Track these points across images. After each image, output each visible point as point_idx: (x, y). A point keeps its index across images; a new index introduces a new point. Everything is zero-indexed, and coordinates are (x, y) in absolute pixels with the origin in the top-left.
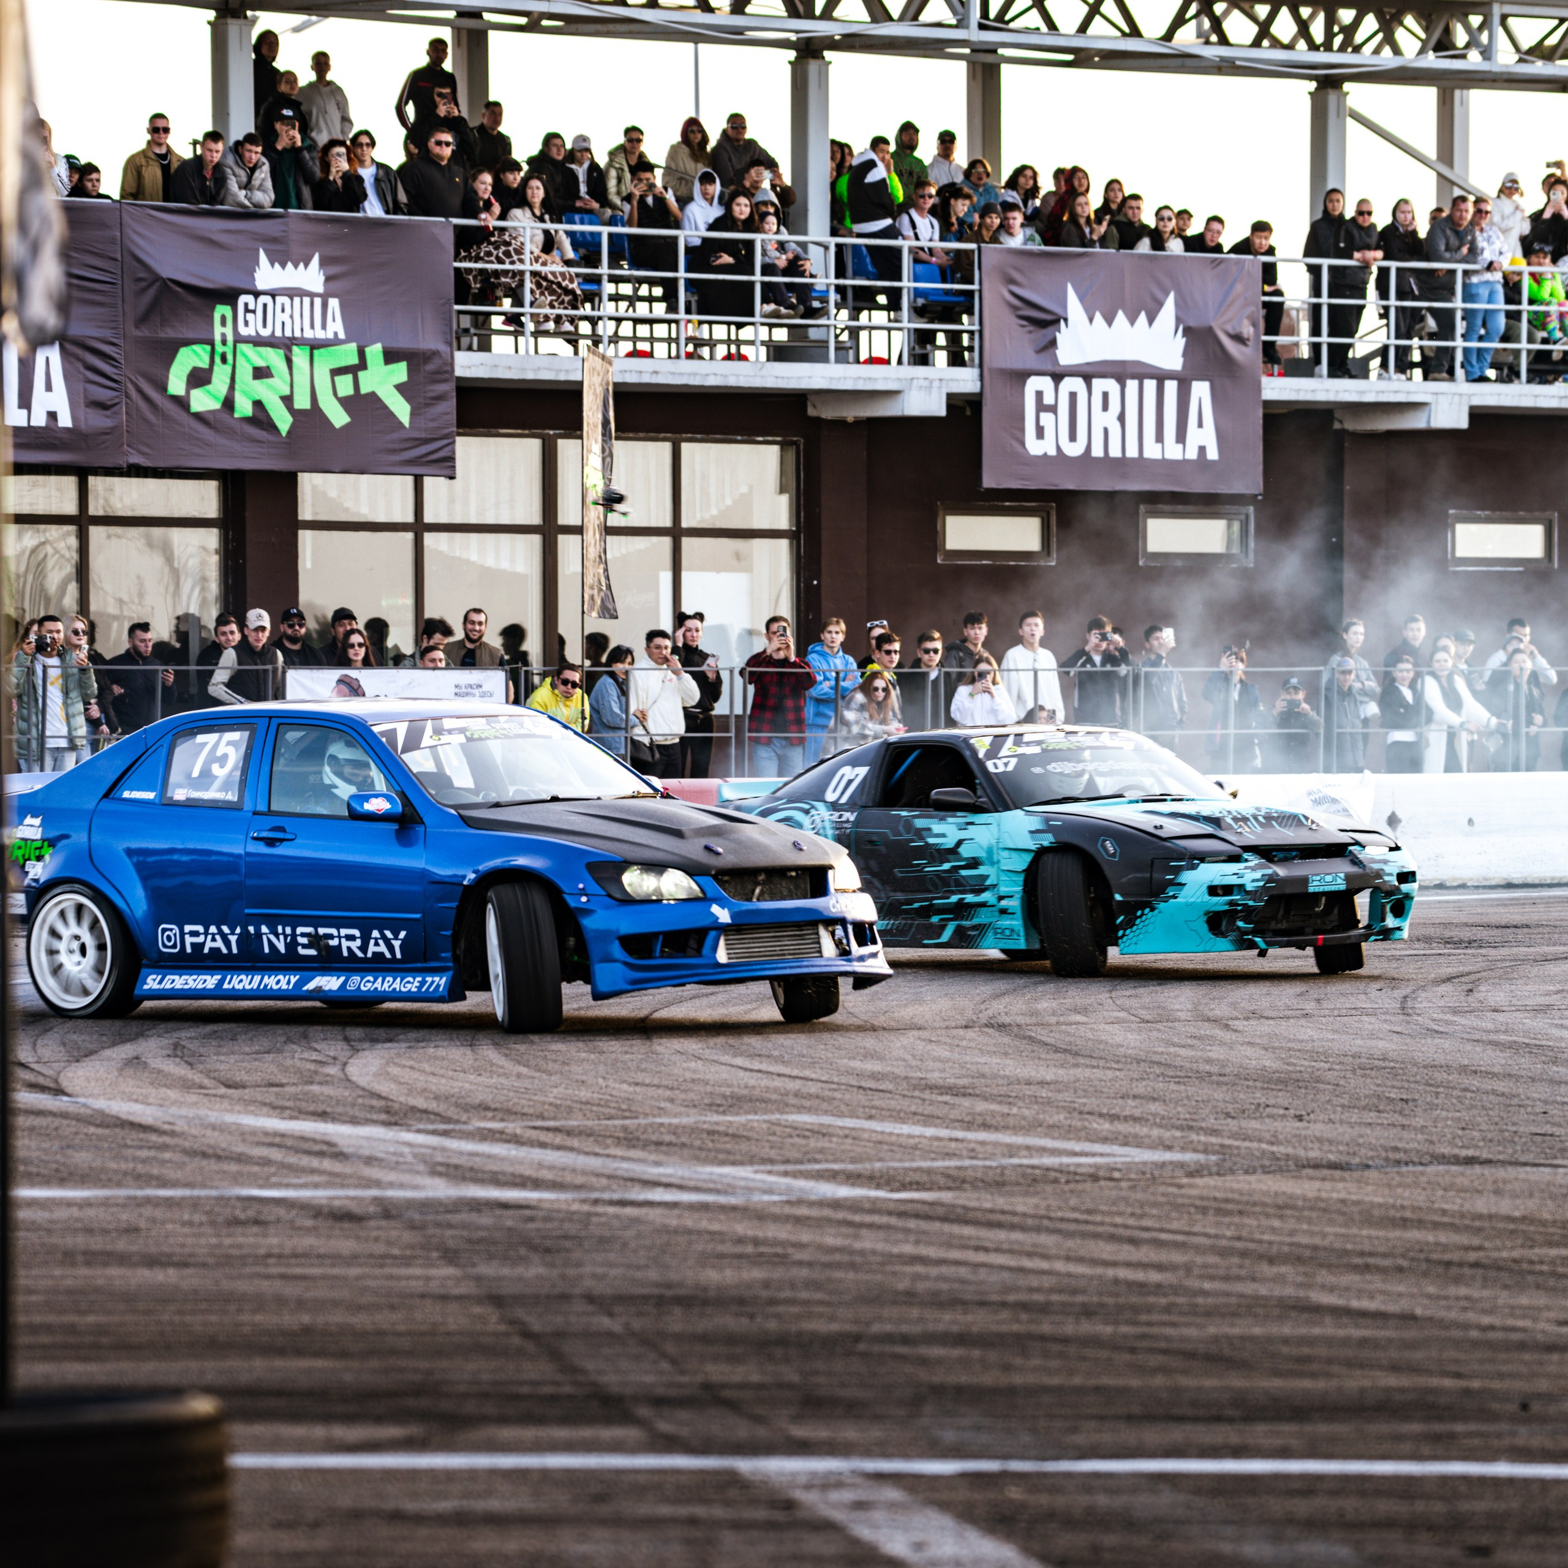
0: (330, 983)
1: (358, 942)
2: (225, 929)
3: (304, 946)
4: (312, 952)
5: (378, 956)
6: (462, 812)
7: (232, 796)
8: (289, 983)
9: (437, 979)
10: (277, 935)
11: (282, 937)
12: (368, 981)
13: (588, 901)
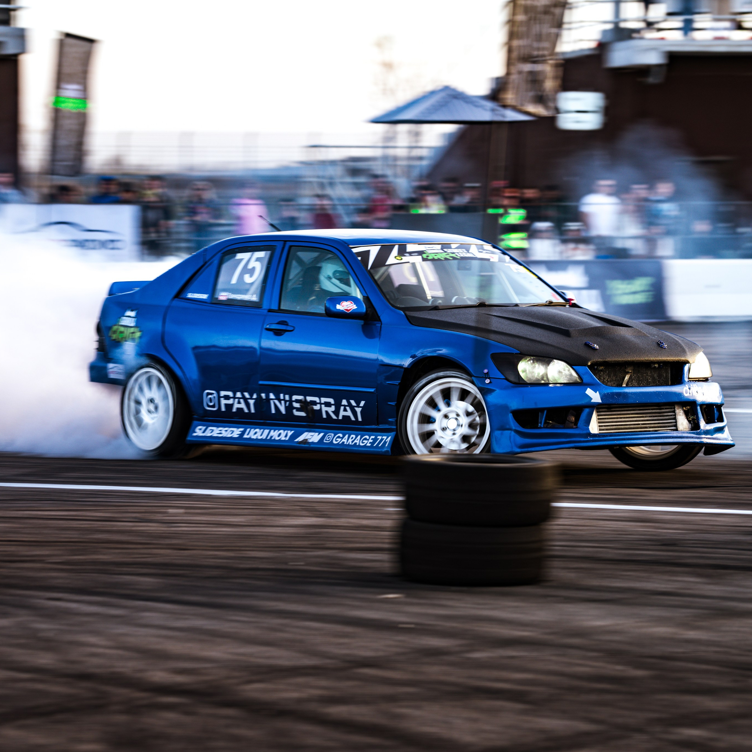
0: (314, 437)
1: (333, 408)
2: (247, 395)
3: (298, 410)
4: (303, 414)
5: (346, 418)
7: (255, 298)
8: (286, 436)
9: (385, 437)
10: (280, 401)
11: (283, 402)
12: (339, 437)
13: (490, 382)
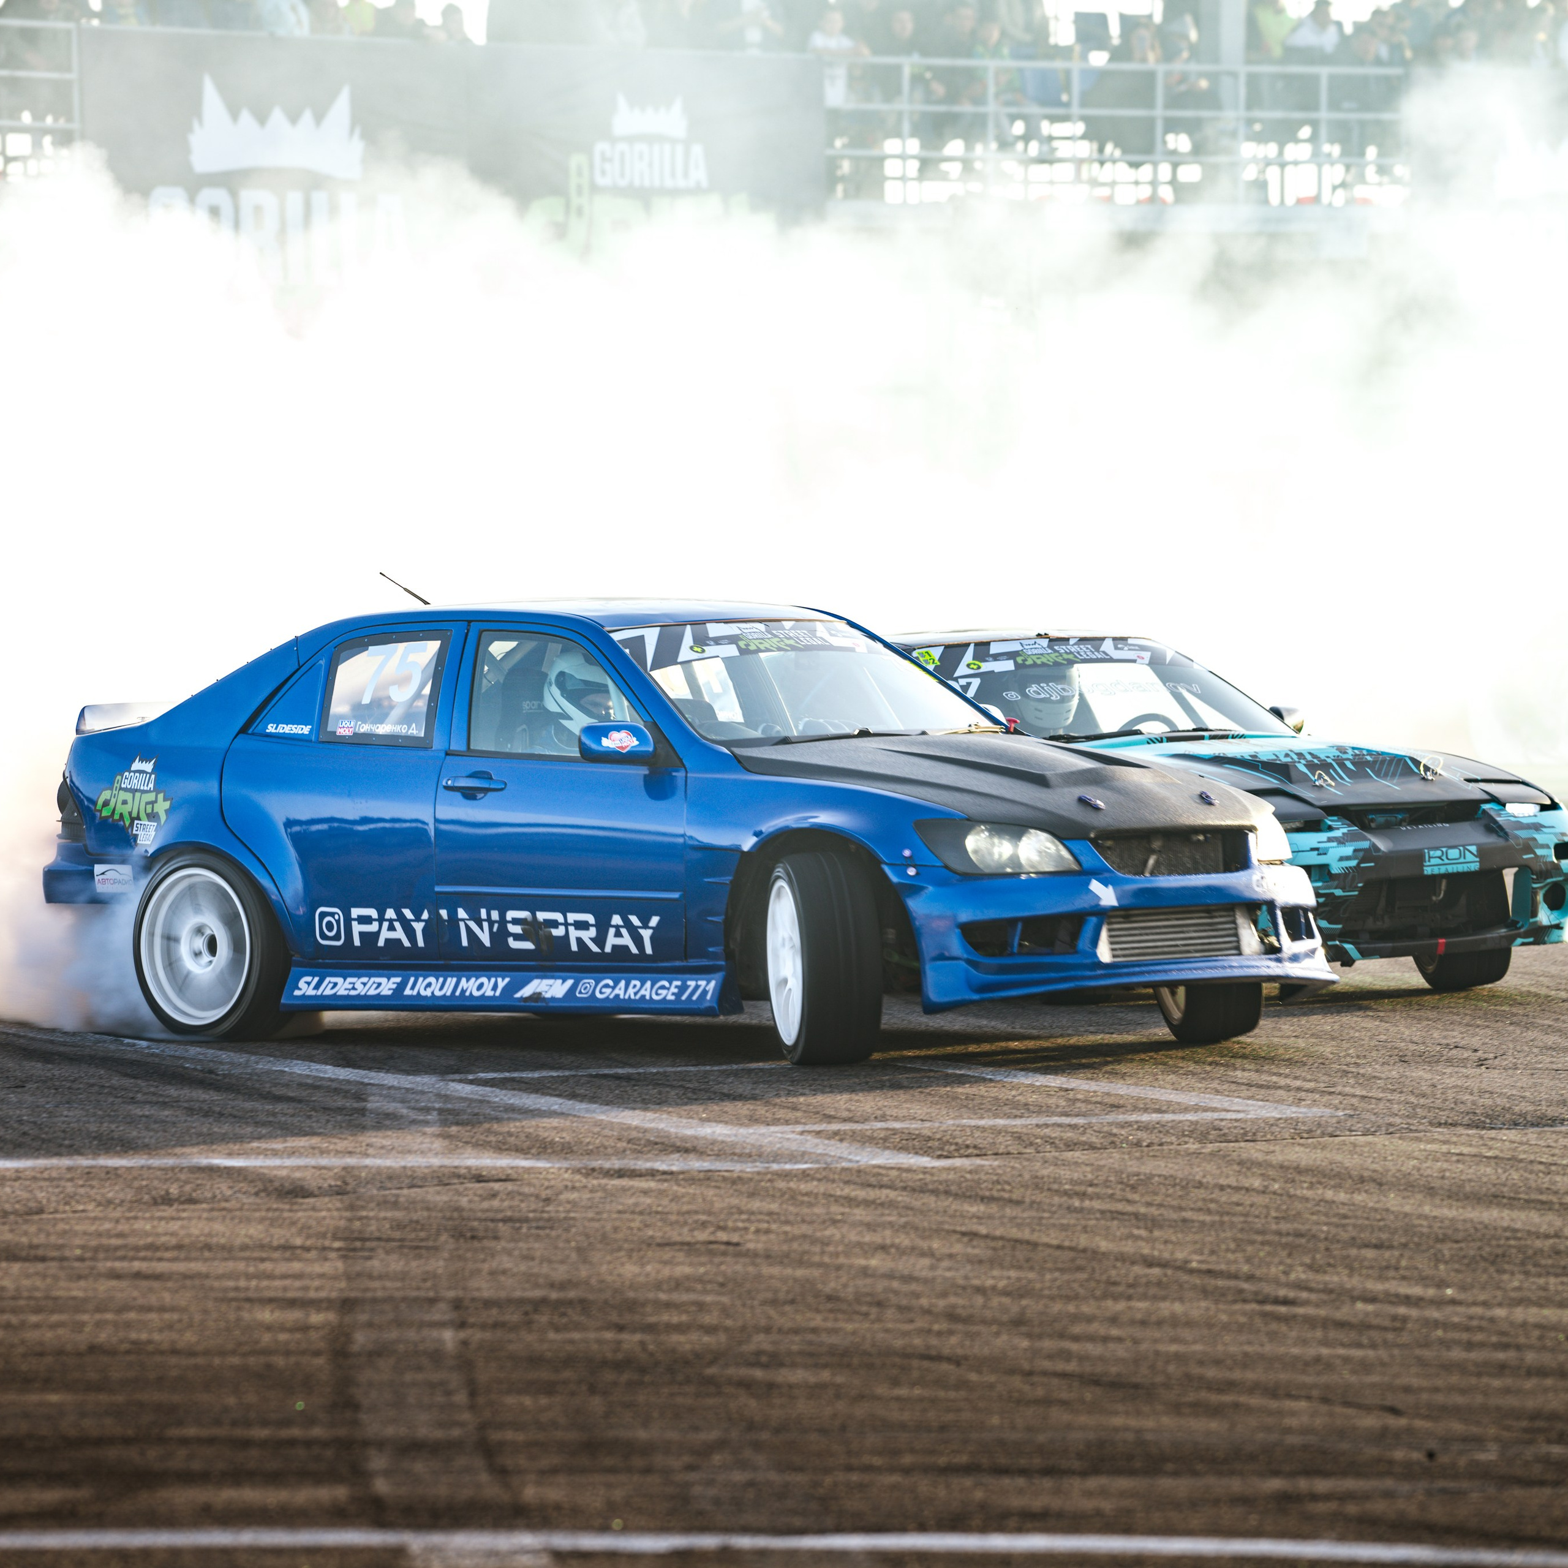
0: (554, 988)
1: (593, 932)
2: (408, 914)
3: (517, 937)
4: (528, 945)
5: (620, 951)
6: (738, 751)
7: (417, 730)
8: (495, 988)
9: (703, 983)
10: (479, 922)
11: (485, 925)
12: (607, 986)
13: (917, 874)
